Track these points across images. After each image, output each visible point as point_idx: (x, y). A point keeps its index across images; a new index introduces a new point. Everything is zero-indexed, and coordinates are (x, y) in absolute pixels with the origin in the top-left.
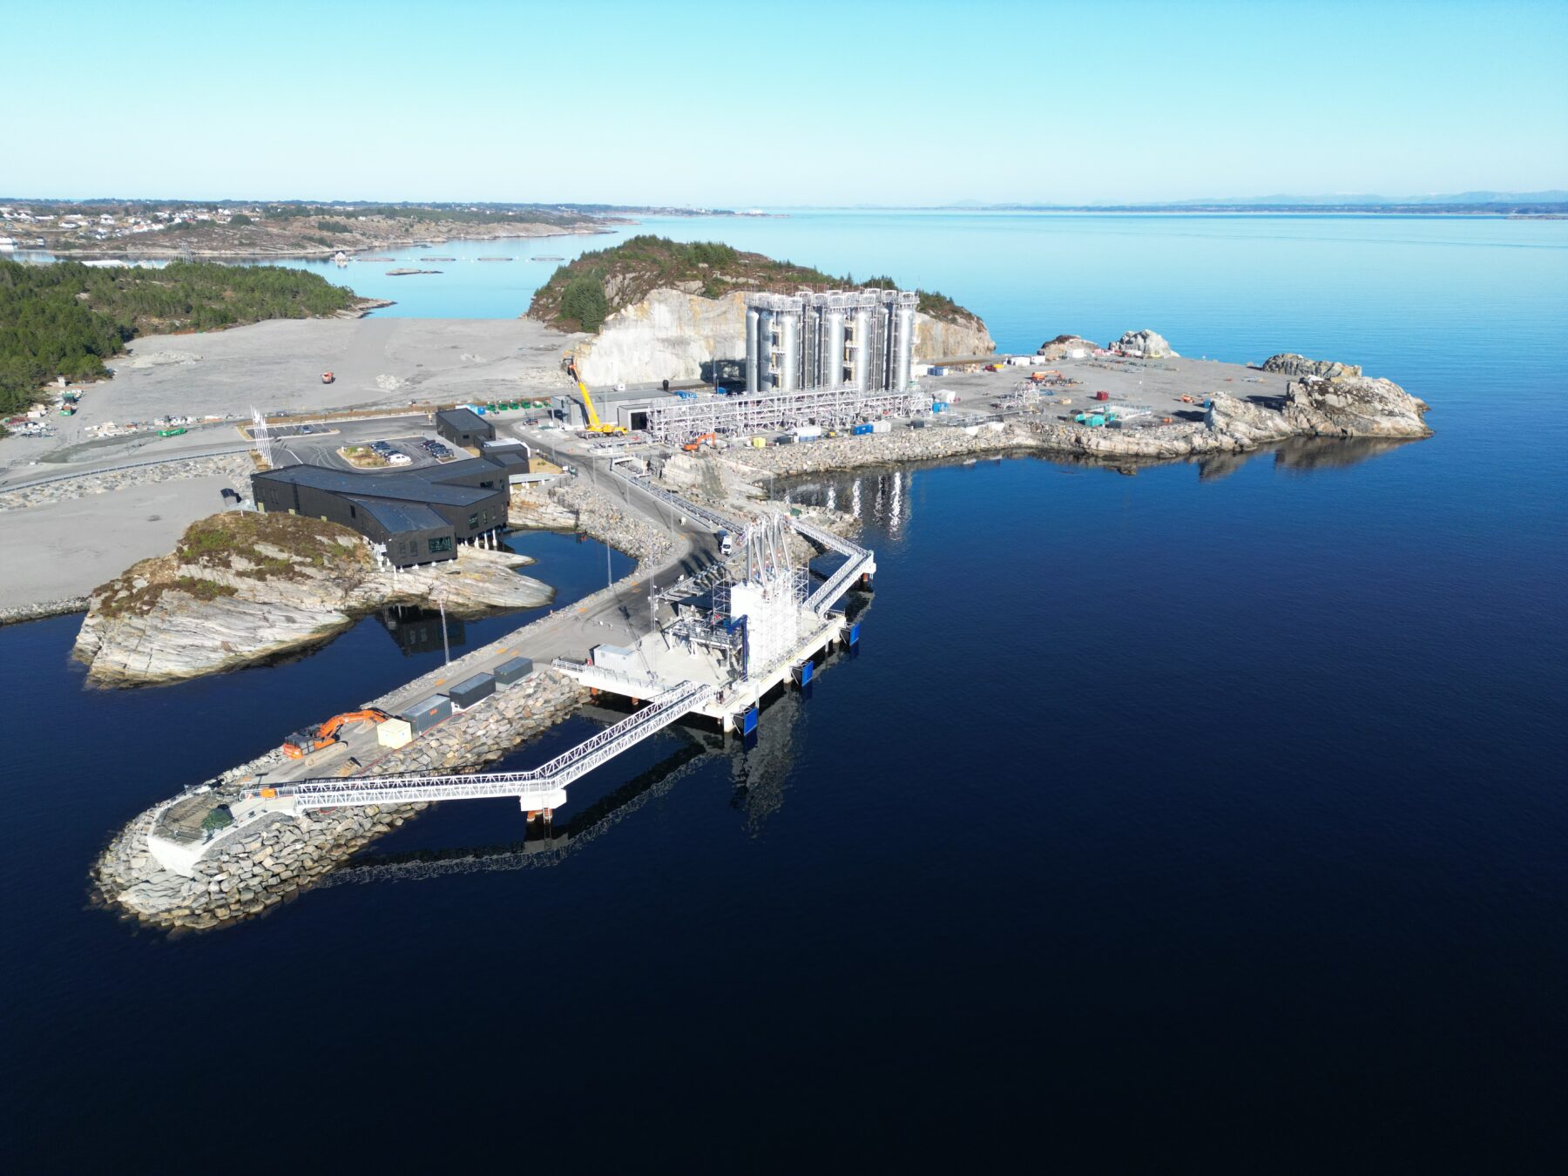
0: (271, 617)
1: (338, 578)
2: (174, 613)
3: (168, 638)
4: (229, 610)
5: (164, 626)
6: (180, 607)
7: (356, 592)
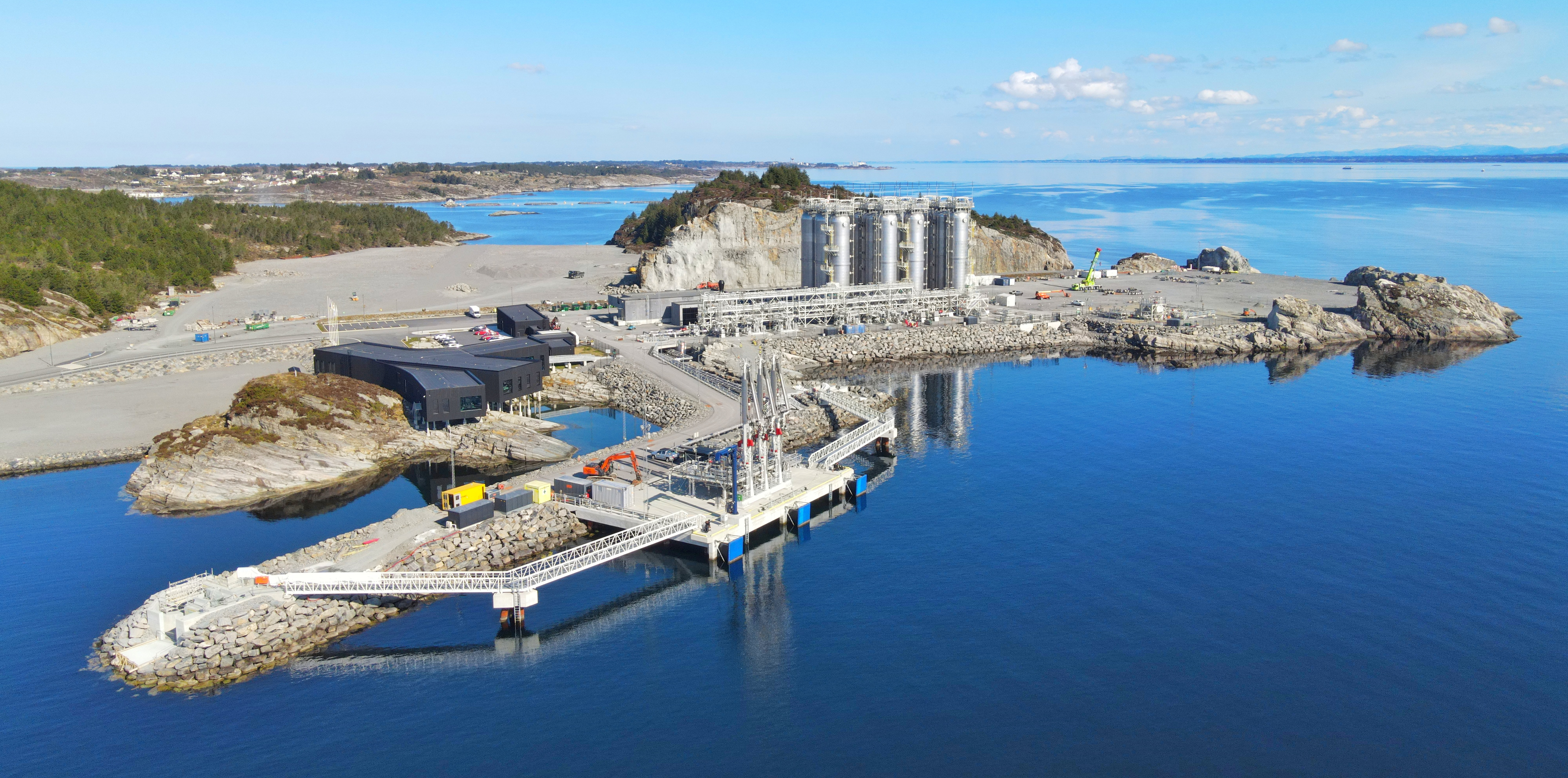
0: (306, 461)
1: (374, 431)
2: (219, 453)
3: (210, 473)
4: (269, 453)
5: (209, 464)
6: (225, 448)
7: (390, 445)
